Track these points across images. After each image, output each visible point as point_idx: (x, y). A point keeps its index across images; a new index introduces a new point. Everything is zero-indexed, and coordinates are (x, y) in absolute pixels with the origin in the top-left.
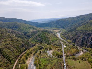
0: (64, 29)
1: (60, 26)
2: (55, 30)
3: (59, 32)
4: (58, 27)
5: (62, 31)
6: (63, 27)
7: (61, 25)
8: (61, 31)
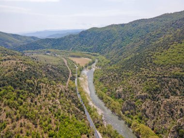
0: (102, 54)
1: (92, 47)
2: (79, 57)
3: (90, 64)
4: (85, 50)
5: (97, 61)
6: (98, 50)
7: (92, 44)
8: (94, 62)
